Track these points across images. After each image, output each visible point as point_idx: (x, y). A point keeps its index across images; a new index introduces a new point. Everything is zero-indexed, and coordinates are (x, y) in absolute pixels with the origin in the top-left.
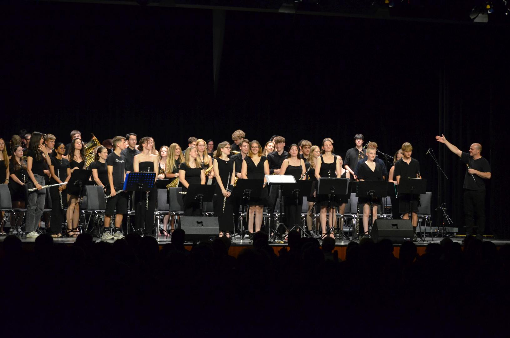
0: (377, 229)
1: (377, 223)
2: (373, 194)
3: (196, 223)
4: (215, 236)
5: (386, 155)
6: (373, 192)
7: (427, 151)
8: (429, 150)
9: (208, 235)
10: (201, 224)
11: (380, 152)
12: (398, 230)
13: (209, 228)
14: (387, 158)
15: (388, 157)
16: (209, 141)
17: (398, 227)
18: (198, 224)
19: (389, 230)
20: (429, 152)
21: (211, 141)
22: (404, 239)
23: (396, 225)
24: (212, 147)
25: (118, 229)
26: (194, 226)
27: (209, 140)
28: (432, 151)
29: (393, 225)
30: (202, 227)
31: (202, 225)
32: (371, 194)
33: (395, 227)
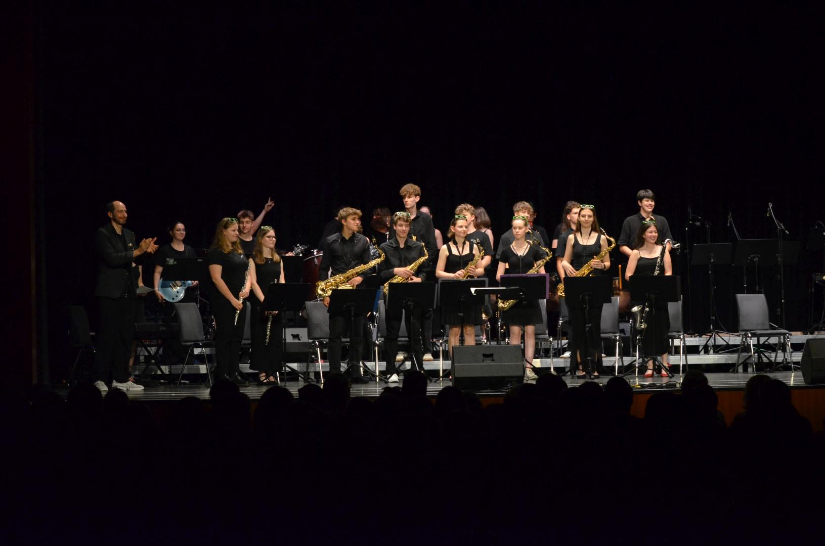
3: (482, 356)
4: (516, 379)
10: (491, 358)
13: (505, 365)
18: (485, 358)
26: (476, 362)
30: (493, 363)
31: (493, 360)
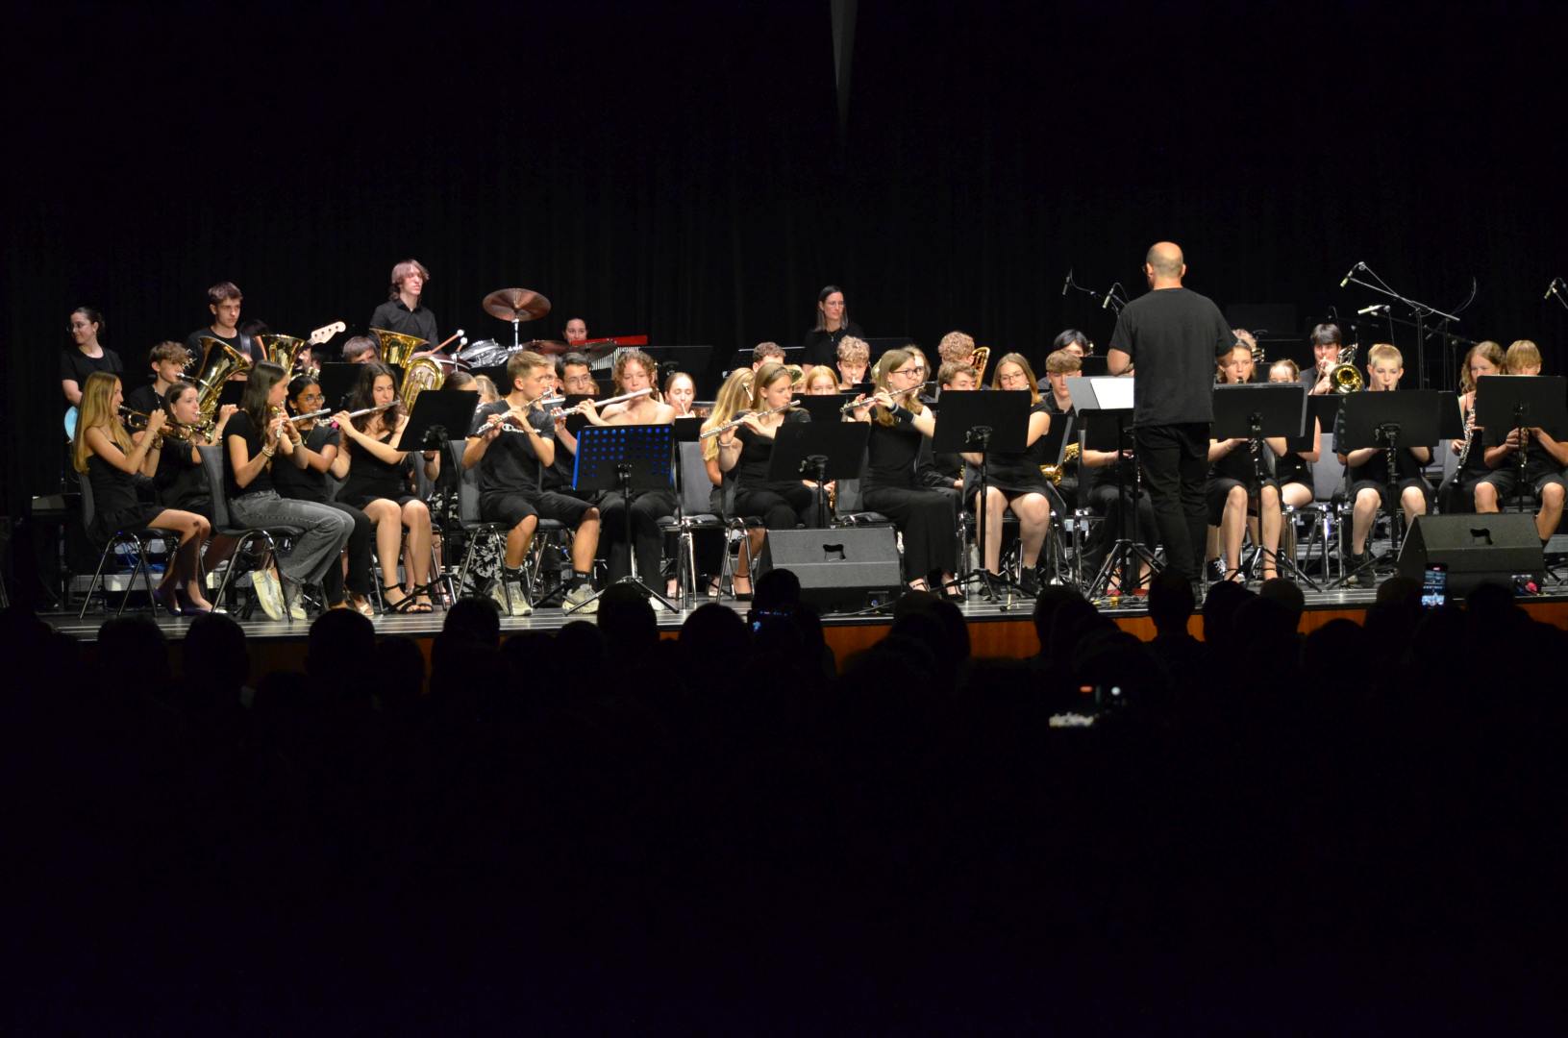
0: (1423, 546)
1: (1423, 530)
2: (1393, 433)
5: (1418, 306)
6: (1396, 429)
7: (1547, 288)
8: (1554, 283)
9: (865, 590)
11: (1397, 296)
12: (1491, 547)
14: (1421, 316)
15: (1424, 311)
16: (829, 293)
17: (1493, 540)
19: (1463, 549)
20: (1555, 291)
21: (837, 290)
22: (1514, 577)
23: (1485, 533)
24: (841, 310)
25: (584, 576)
27: (827, 289)
28: (1565, 285)
29: (1476, 533)
32: (1388, 436)
33: (1482, 540)
